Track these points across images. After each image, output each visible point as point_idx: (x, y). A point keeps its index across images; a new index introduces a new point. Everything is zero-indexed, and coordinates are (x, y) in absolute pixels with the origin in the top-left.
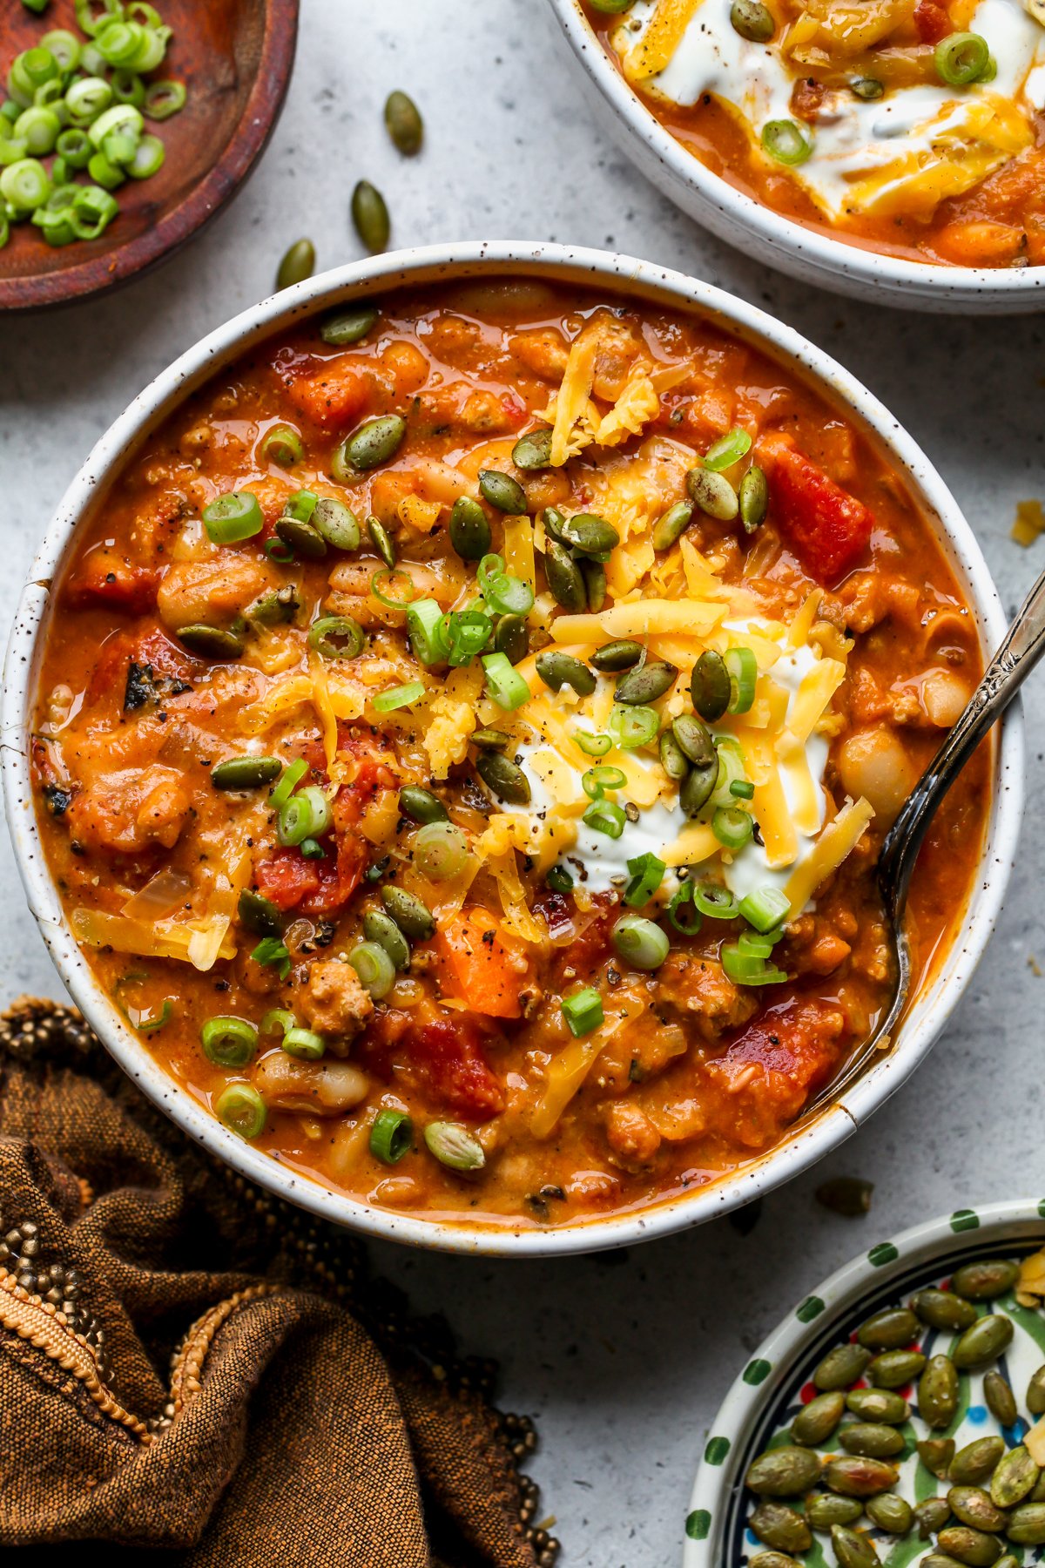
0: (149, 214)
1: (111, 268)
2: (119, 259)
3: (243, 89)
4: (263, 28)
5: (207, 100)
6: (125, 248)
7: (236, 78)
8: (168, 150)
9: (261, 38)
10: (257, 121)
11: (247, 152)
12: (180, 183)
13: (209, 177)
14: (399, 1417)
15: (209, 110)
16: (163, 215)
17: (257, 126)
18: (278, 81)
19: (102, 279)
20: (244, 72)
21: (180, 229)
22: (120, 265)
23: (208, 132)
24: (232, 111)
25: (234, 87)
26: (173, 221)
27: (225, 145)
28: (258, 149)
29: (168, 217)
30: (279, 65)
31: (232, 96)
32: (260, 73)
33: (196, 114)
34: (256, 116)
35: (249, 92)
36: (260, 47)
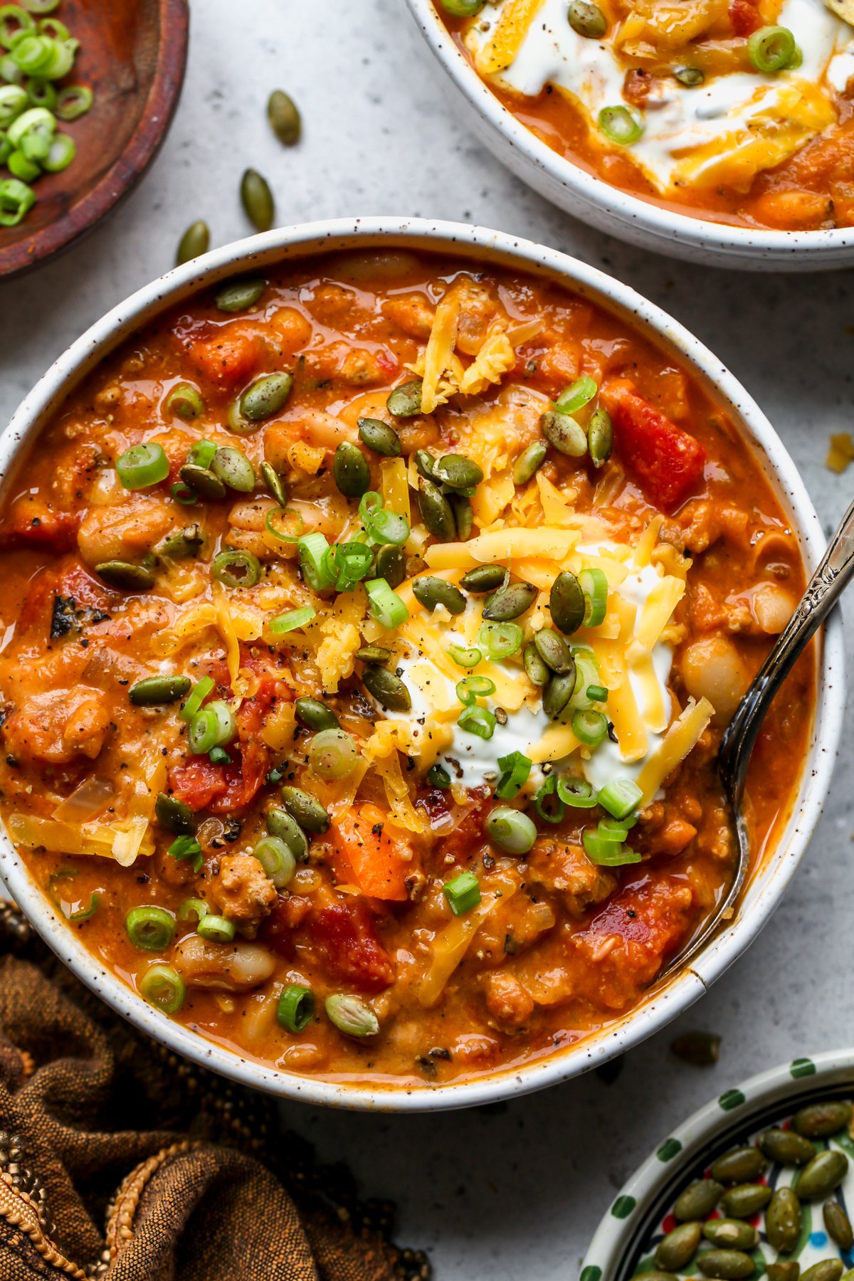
0: (63, 203)
1: (30, 250)
2: (37, 242)
3: (142, 91)
4: (158, 38)
5: (111, 101)
6: (42, 232)
7: (136, 82)
8: (78, 146)
9: (157, 46)
10: (155, 119)
11: (147, 146)
12: (89, 174)
13: (114, 169)
14: (309, 1256)
15: (113, 111)
16: (75, 202)
17: (155, 123)
18: (173, 83)
19: (23, 260)
20: (142, 76)
21: (90, 214)
22: (38, 247)
23: (113, 128)
24: (133, 110)
25: (134, 90)
26: (85, 208)
27: (127, 141)
28: (156, 143)
29: (79, 205)
30: (173, 69)
31: (132, 97)
32: (157, 77)
33: (102, 115)
34: (155, 114)
35: (147, 93)
36: (156, 54)
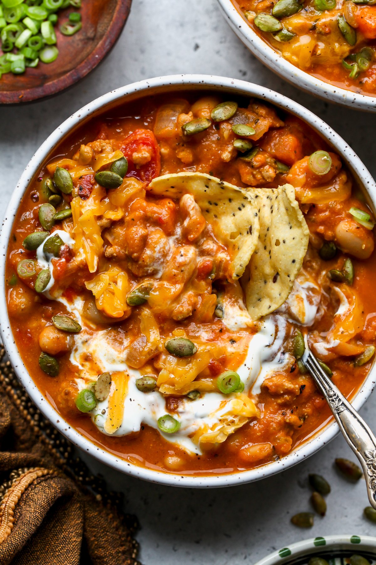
0: (45, 78)
1: (20, 97)
2: (25, 94)
3: (96, 41)
4: (111, 20)
5: (81, 40)
6: (28, 90)
7: (95, 36)
8: (59, 55)
9: (109, 23)
10: (97, 56)
11: (89, 67)
12: (60, 70)
13: (71, 72)
15: (80, 45)
16: (48, 82)
17: (96, 58)
18: (110, 42)
19: (16, 100)
20: (98, 34)
21: (53, 89)
22: (25, 96)
23: (78, 52)
24: (89, 48)
25: (93, 39)
26: (52, 85)
27: (81, 61)
28: (94, 67)
29: (50, 83)
30: (113, 36)
31: (91, 42)
32: (104, 37)
33: (75, 45)
34: (97, 54)
35: (98, 43)
36: (108, 27)
